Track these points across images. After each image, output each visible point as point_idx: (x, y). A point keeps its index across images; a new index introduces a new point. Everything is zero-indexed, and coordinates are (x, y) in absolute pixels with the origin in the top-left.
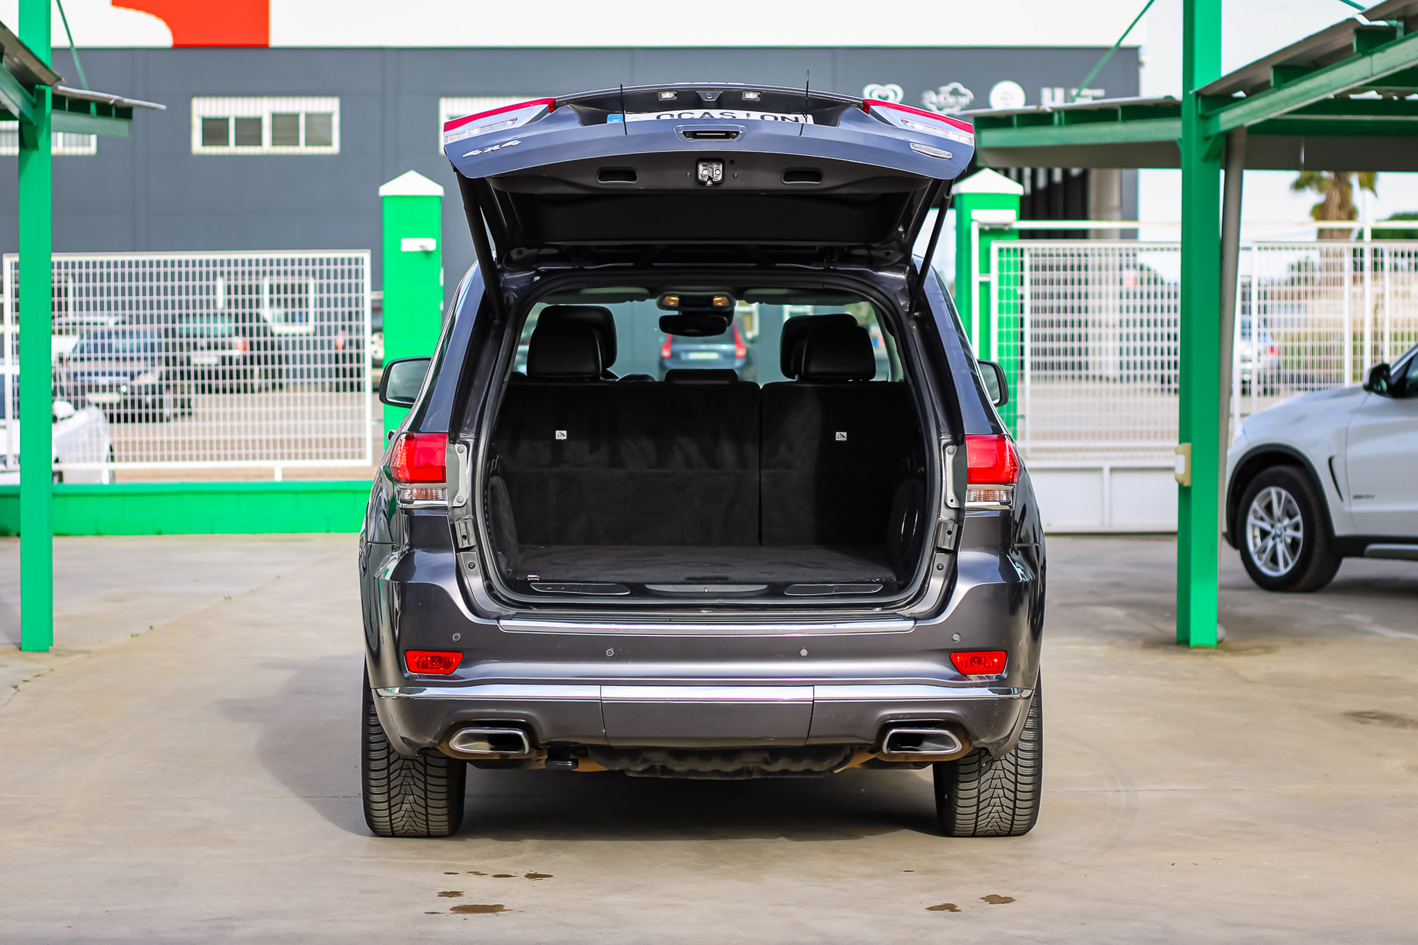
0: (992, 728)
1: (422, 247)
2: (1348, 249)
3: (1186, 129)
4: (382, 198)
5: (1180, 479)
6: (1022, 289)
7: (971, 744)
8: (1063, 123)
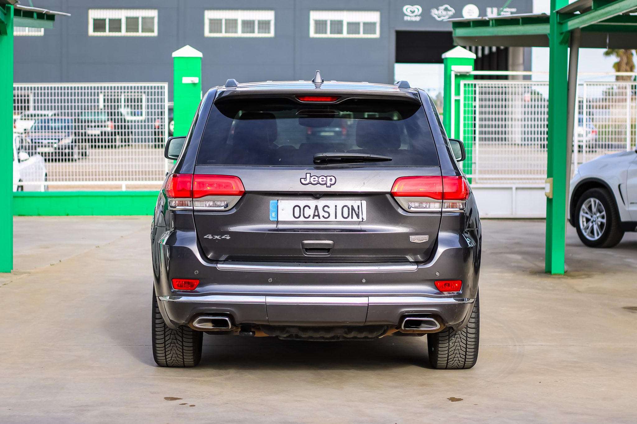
0: (455, 317)
1: (192, 81)
2: (629, 85)
3: (552, 29)
4: (174, 58)
5: (548, 195)
6: (475, 103)
7: (444, 325)
8: (494, 25)
